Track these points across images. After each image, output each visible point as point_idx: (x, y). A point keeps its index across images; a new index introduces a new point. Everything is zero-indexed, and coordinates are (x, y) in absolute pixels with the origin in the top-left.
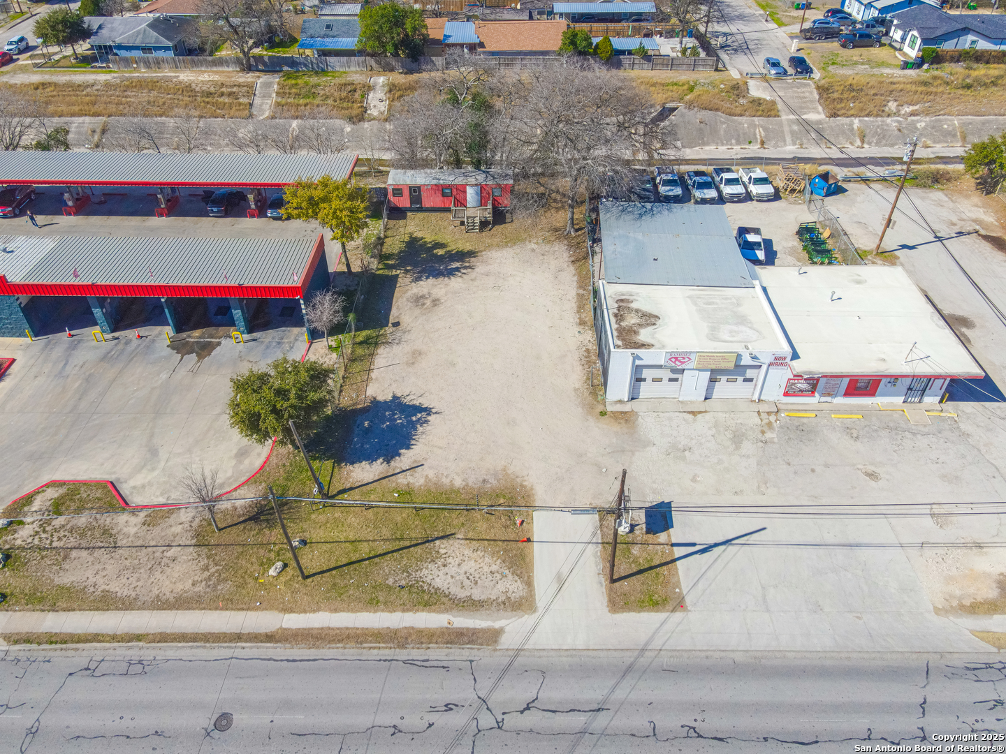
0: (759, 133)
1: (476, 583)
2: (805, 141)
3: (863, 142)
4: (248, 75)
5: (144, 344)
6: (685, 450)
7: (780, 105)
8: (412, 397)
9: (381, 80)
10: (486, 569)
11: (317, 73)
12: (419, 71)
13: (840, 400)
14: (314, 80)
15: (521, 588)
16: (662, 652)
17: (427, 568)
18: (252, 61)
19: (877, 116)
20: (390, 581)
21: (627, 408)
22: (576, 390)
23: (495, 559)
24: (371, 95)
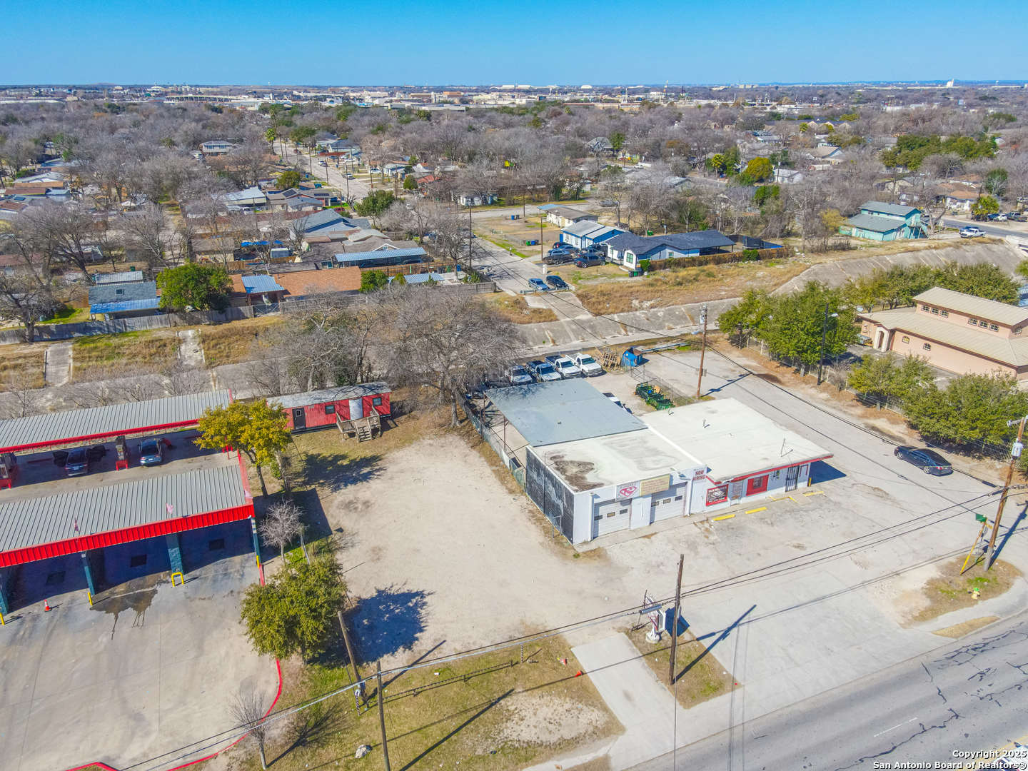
0: (548, 334)
1: (560, 725)
2: (585, 336)
3: (626, 331)
4: (32, 346)
5: (59, 614)
6: (659, 566)
7: (556, 312)
8: (397, 587)
9: (190, 333)
10: (561, 710)
11: (114, 335)
12: (228, 321)
13: (745, 500)
14: (115, 341)
15: (601, 715)
16: (746, 725)
17: (507, 728)
18: (36, 332)
19: (628, 311)
20: (480, 752)
21: (594, 546)
22: (542, 544)
23: (563, 698)
24: (183, 347)
